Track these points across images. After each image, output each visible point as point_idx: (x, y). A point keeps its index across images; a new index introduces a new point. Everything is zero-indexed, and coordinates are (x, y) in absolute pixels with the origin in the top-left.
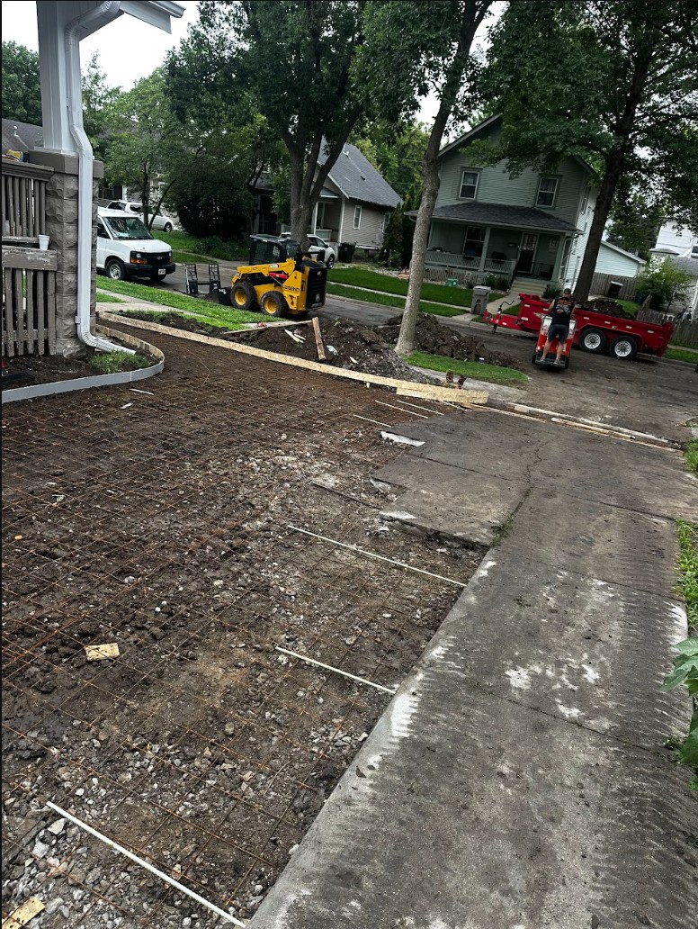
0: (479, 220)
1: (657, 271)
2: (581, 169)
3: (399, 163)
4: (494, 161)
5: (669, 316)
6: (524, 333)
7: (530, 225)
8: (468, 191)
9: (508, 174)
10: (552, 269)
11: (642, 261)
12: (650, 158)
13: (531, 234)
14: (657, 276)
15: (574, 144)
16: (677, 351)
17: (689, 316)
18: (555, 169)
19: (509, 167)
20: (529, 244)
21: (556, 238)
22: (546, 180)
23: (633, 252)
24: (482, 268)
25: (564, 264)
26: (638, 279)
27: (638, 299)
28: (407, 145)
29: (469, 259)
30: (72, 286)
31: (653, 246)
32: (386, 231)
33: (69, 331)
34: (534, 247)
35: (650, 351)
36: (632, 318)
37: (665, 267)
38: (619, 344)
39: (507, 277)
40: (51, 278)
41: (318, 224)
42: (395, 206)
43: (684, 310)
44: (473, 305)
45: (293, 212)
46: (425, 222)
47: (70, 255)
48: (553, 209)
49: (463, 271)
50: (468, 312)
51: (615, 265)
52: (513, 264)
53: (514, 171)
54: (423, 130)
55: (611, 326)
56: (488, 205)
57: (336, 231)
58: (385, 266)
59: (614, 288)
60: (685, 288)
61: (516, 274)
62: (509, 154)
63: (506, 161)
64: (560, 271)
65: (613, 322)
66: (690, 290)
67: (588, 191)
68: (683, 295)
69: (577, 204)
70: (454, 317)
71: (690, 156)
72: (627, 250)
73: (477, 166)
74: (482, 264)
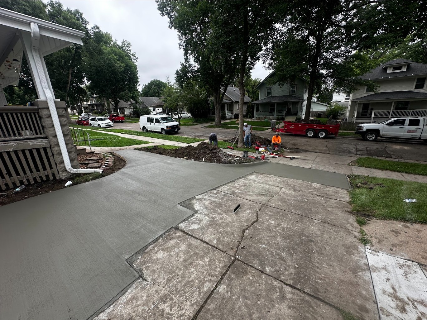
0: (272, 101)
1: (333, 107)
2: (303, 81)
3: (252, 90)
4: (275, 84)
5: (338, 121)
6: (286, 133)
7: (289, 100)
8: (269, 94)
9: (279, 87)
10: (297, 111)
11: (328, 105)
12: (325, 73)
13: (290, 103)
14: (334, 109)
15: (298, 72)
16: (343, 132)
17: (346, 120)
18: (294, 82)
19: (279, 84)
20: (289, 106)
21: (297, 102)
22: (292, 86)
23: (325, 103)
24: (276, 115)
25: (301, 110)
26: (327, 111)
27: (328, 117)
28: (254, 85)
29: (271, 113)
30: (58, 152)
31: (332, 100)
32: (247, 108)
33: (63, 169)
34: (291, 106)
35: (332, 134)
36: (324, 124)
37: (336, 106)
38: (320, 133)
39: (283, 116)
40: (48, 150)
41: (227, 110)
42: (249, 101)
43: (344, 118)
44: (271, 126)
45: (215, 108)
46: (241, 104)
47: (54, 140)
48: (296, 94)
49: (269, 117)
50: (270, 129)
51: (319, 108)
52: (285, 112)
53: (281, 85)
54: (258, 80)
55: (316, 127)
56: (275, 97)
57: (233, 111)
58: (247, 118)
59: (319, 115)
60: (344, 111)
61: (286, 115)
62: (279, 81)
63: (278, 83)
64: (300, 112)
65: (317, 126)
66: (345, 111)
67: (306, 87)
68: (343, 113)
69: (303, 92)
70: (265, 131)
71: (339, 69)
72: (323, 103)
73: (270, 86)
74: (275, 113)
